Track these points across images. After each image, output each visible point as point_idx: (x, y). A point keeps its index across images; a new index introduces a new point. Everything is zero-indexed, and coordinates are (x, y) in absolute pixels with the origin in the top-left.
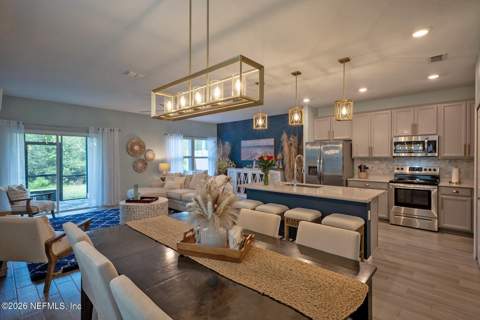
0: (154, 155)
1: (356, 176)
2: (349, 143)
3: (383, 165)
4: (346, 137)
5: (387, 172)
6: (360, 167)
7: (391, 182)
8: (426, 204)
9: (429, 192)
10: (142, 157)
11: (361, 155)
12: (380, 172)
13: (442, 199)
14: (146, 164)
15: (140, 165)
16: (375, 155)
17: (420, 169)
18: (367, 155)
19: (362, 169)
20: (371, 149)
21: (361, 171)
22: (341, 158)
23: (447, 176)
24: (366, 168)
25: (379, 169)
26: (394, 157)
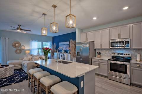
0: (25, 48)
1: (97, 56)
2: (93, 43)
3: (107, 52)
4: (92, 40)
5: (109, 55)
6: (98, 53)
7: (109, 60)
8: (124, 71)
9: (126, 65)
10: (20, 48)
11: (98, 48)
12: (106, 55)
13: (132, 69)
14: (21, 51)
15: (18, 51)
16: (103, 48)
17: (122, 54)
18: (100, 48)
19: (99, 53)
20: (101, 45)
21: (98, 54)
22: (89, 49)
23: (135, 57)
24: (100, 53)
25: (105, 54)
26: (111, 48)
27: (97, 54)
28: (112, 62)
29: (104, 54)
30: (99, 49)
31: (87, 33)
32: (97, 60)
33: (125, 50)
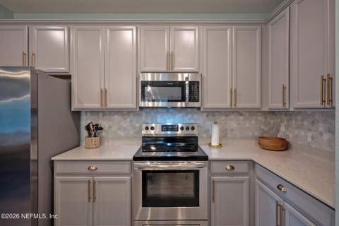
1: (83, 143)
2: (64, 82)
3: (126, 123)
4: (62, 69)
5: (132, 132)
6: (88, 128)
9: (197, 174)
11: (87, 105)
12: (122, 133)
13: (214, 181)
16: (111, 105)
18: (96, 105)
19: (95, 130)
20: (104, 93)
21: (90, 135)
22: (34, 112)
23: (205, 135)
24: (98, 128)
25: (119, 129)
26: (141, 108)
27: (84, 133)
28: (149, 165)
29: (113, 129)
30: (94, 112)
31: (34, 29)
32: (83, 168)
33: (180, 115)
